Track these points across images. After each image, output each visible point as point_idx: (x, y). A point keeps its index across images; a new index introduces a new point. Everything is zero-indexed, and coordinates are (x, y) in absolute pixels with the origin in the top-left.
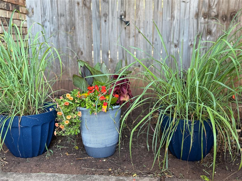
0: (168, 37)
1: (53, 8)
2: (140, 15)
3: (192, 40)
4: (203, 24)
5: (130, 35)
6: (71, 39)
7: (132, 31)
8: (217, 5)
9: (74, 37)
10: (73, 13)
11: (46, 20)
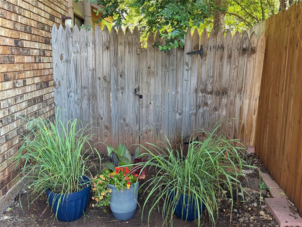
0: (174, 108)
1: (78, 81)
2: (151, 90)
3: (193, 110)
4: (201, 97)
5: (143, 106)
6: (92, 107)
7: (144, 102)
8: (212, 84)
9: (96, 105)
10: (95, 86)
11: (71, 91)
